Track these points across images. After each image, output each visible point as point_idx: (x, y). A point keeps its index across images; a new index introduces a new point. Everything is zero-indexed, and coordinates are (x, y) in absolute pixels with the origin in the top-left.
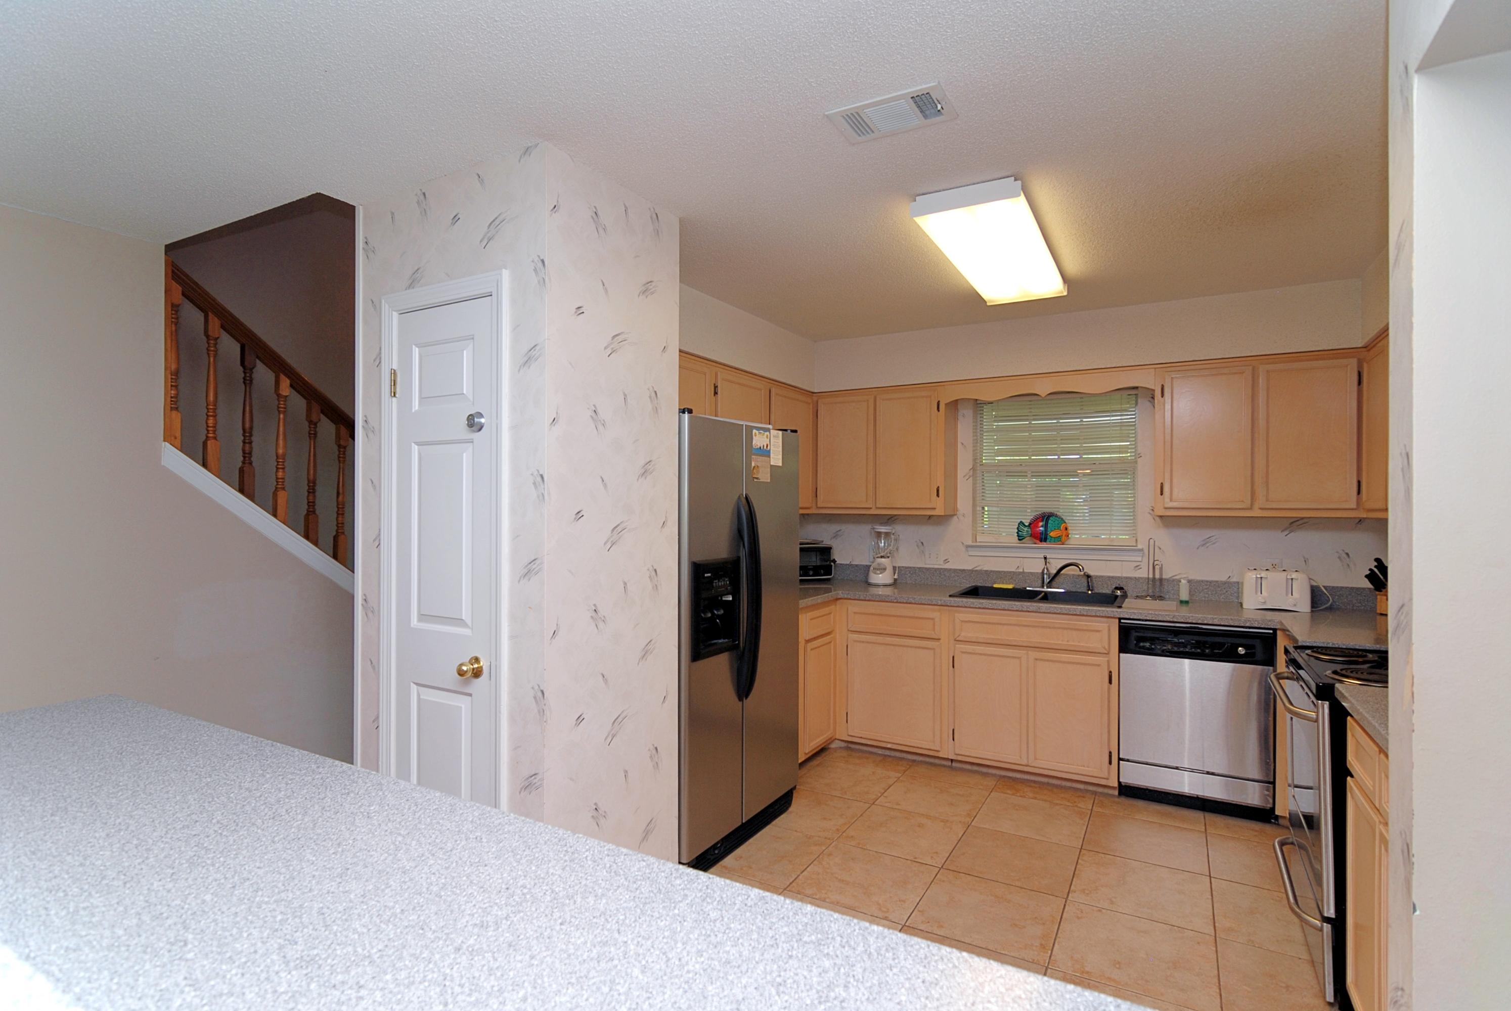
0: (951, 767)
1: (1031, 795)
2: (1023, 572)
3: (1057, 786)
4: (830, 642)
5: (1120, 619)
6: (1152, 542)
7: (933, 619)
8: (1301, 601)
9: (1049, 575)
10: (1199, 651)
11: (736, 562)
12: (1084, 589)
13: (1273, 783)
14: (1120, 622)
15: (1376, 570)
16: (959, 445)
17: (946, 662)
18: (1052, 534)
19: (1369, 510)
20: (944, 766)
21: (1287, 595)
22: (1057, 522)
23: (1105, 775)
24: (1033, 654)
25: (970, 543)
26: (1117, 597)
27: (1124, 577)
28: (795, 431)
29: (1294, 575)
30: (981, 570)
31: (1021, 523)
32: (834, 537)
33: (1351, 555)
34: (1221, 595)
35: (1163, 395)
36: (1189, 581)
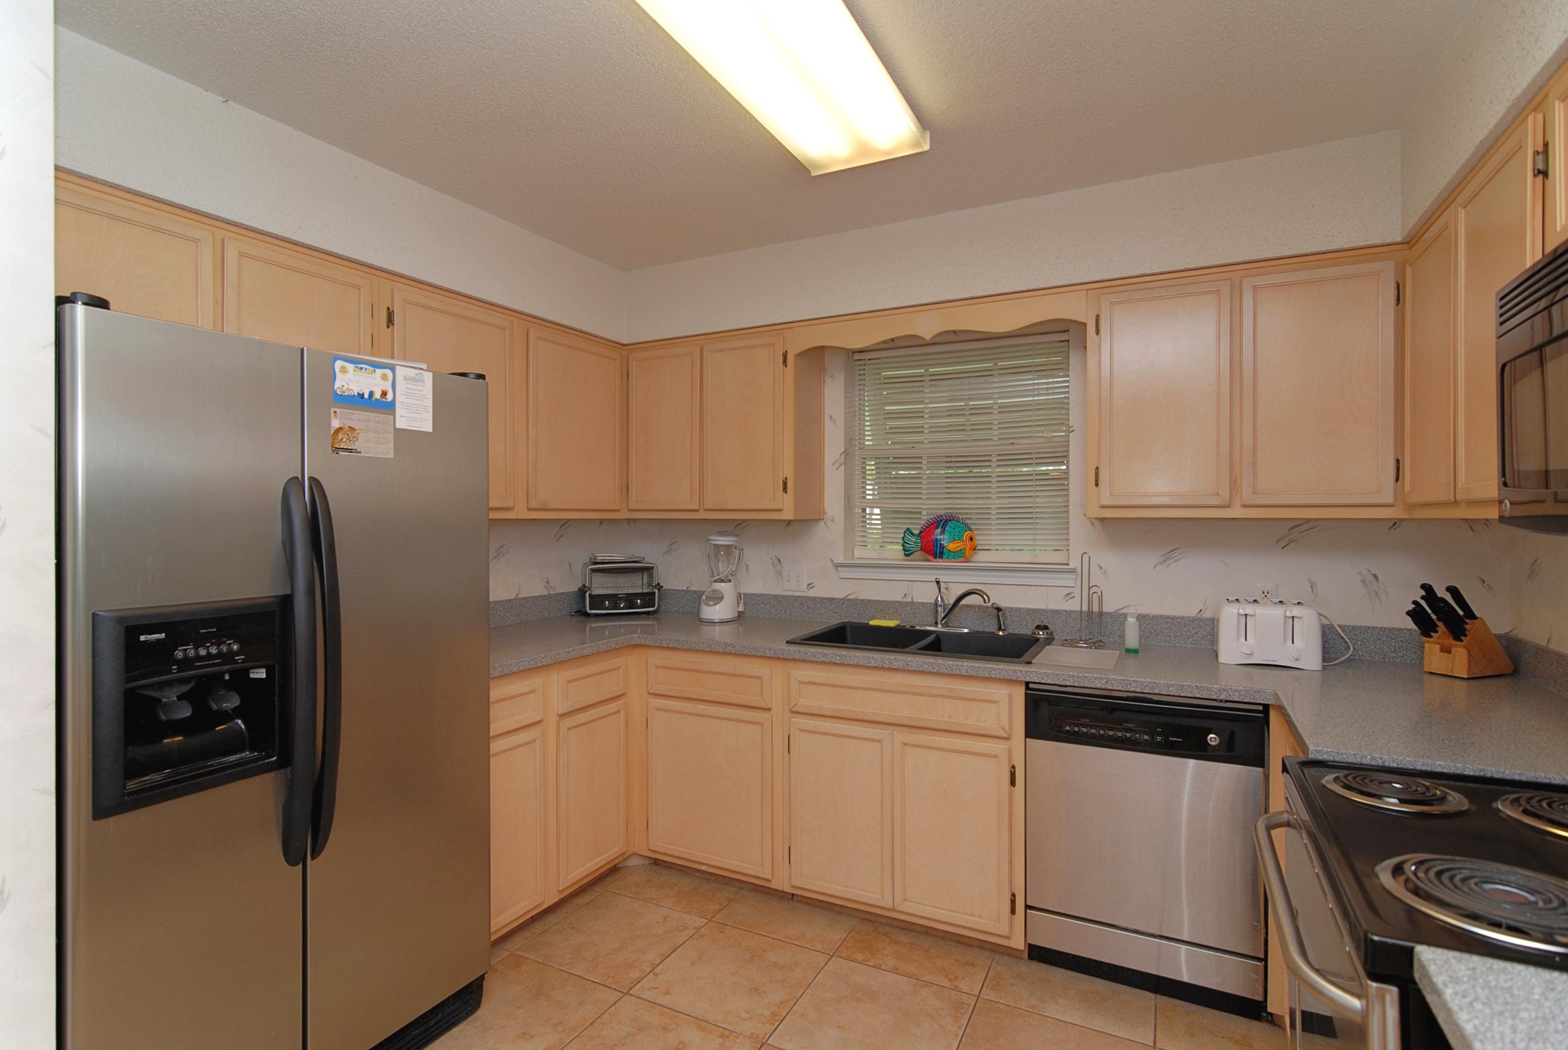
1: (891, 962)
2: (912, 603)
4: (619, 712)
5: (1027, 684)
6: (1085, 558)
7: (760, 678)
8: (1306, 651)
9: (944, 606)
10: (1146, 737)
11: (286, 602)
13: (1265, 960)
14: (1027, 688)
15: (1423, 603)
16: (827, 419)
17: (779, 744)
21: (1285, 640)
22: (957, 530)
23: (1004, 930)
24: (901, 736)
25: (841, 560)
26: (1037, 640)
27: (1050, 611)
28: (481, 377)
29: (1296, 611)
30: (856, 599)
32: (667, 552)
33: (1380, 578)
34: (1188, 637)
35: (1098, 332)
36: (1141, 618)
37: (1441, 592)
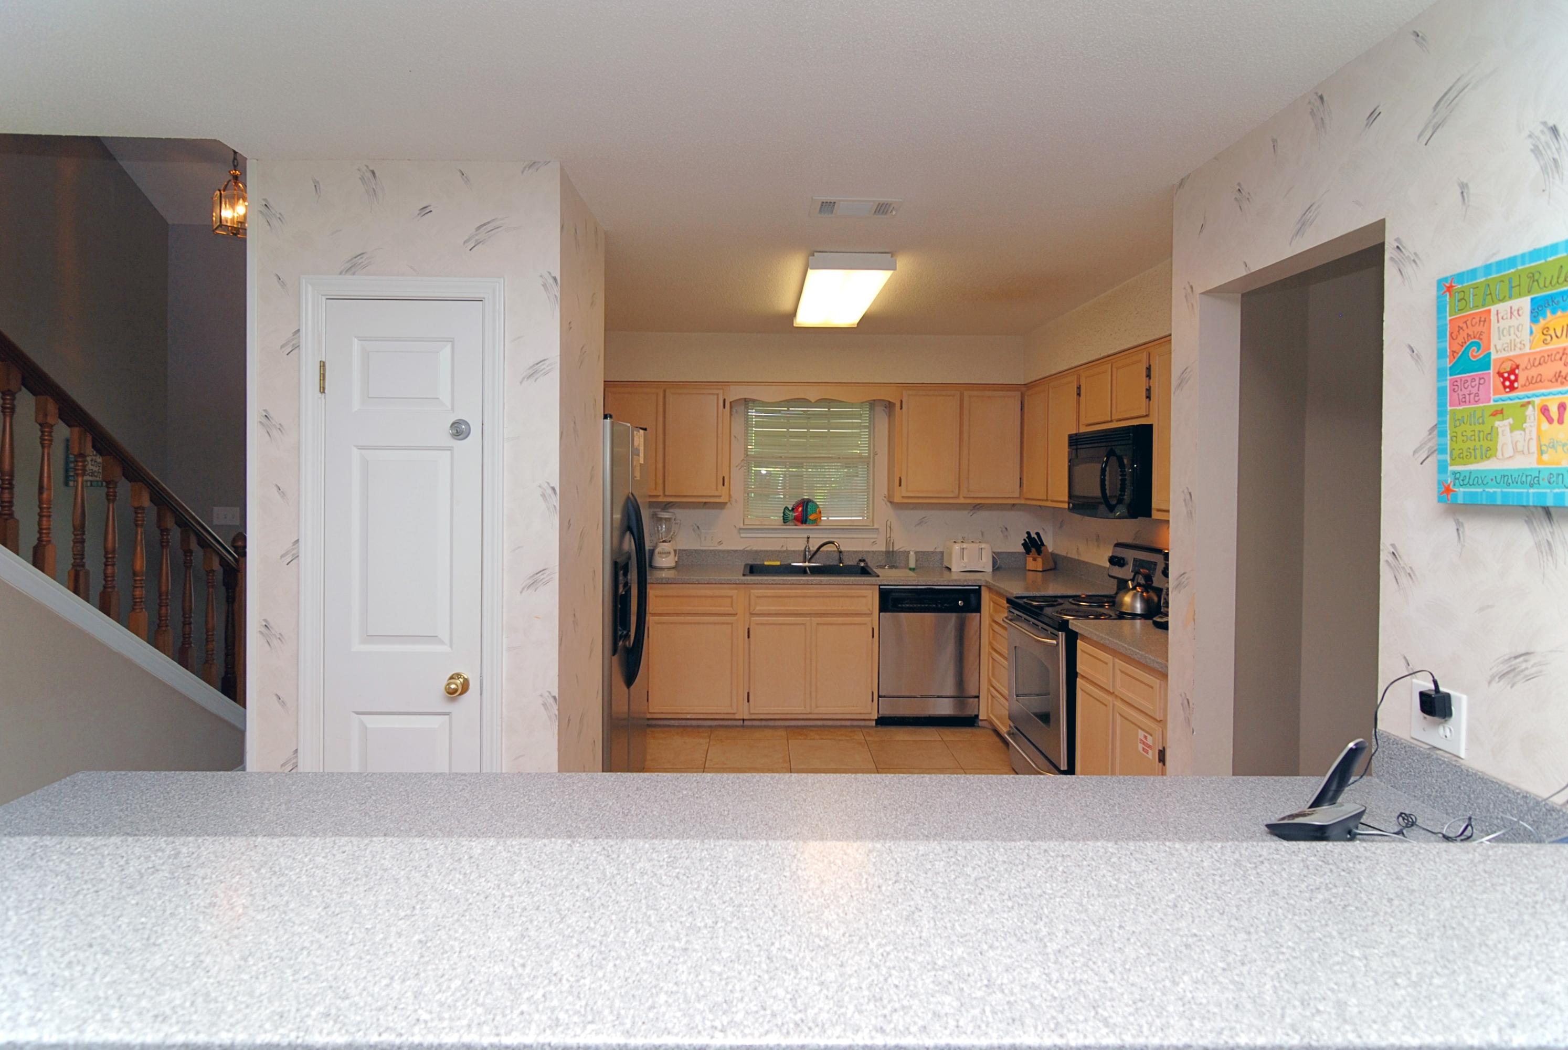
0: (743, 726)
1: (818, 737)
2: (787, 551)
3: (836, 727)
5: (876, 585)
8: (986, 564)
9: (810, 552)
10: (934, 607)
12: (835, 563)
14: (877, 588)
15: (1027, 541)
16: (733, 439)
17: (743, 633)
18: (811, 518)
19: (1027, 499)
20: (737, 726)
21: (978, 559)
22: (813, 507)
23: (869, 711)
24: (816, 620)
25: (742, 526)
26: (863, 567)
27: (866, 551)
29: (980, 546)
30: (752, 550)
31: (786, 508)
33: (1008, 529)
34: (933, 561)
35: (901, 408)
36: (916, 553)
37: (1033, 535)
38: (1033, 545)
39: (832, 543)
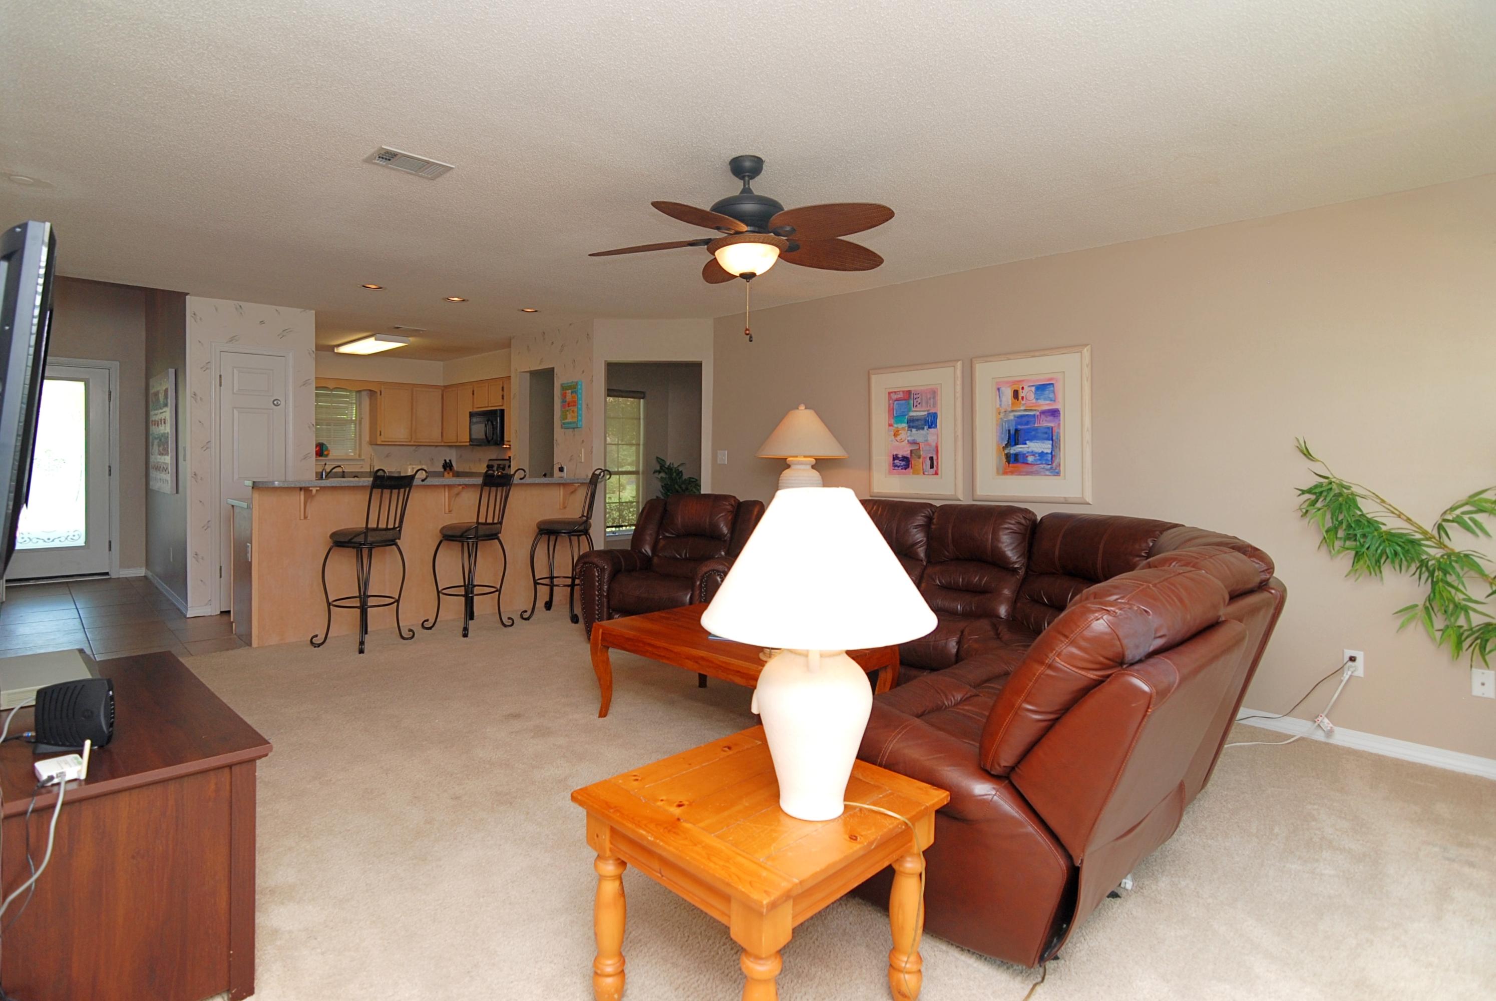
18: (325, 453)
19: (445, 441)
35: (377, 394)
37: (448, 461)
38: (447, 466)
39: (340, 466)
